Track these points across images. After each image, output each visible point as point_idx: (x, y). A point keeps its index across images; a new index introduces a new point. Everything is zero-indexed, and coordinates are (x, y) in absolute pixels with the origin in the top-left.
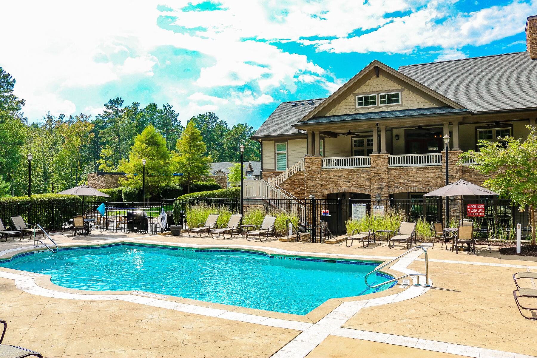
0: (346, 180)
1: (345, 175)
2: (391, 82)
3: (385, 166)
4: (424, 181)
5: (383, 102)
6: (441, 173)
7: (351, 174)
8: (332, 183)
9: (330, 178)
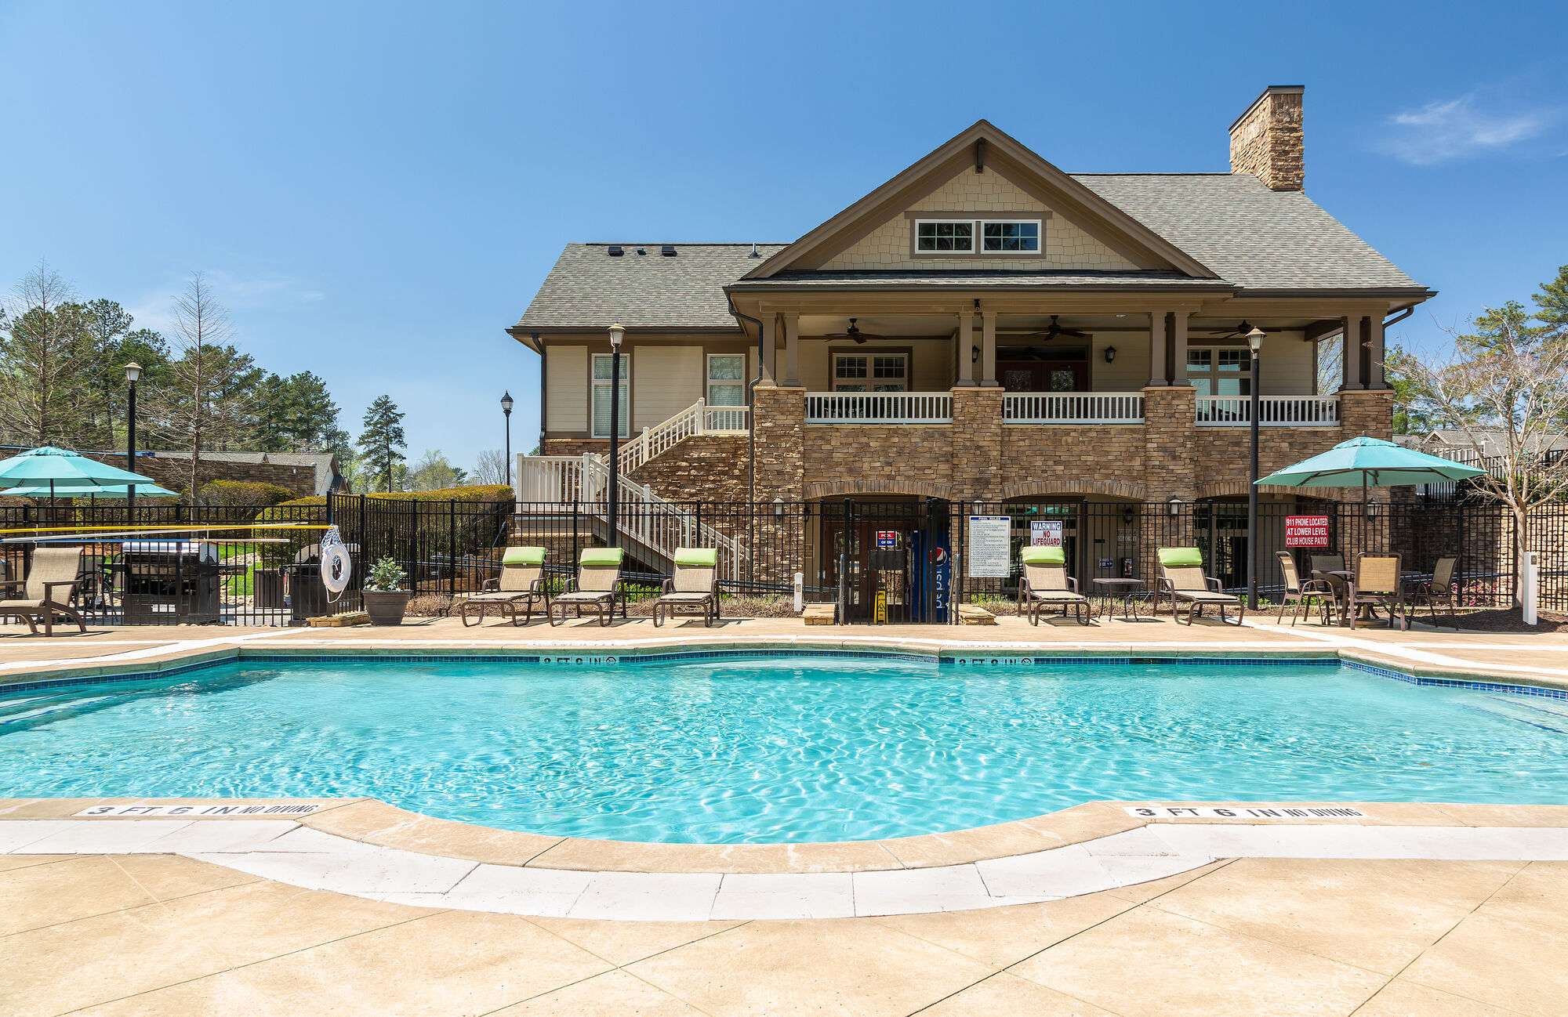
0: (881, 459)
1: (878, 444)
2: (1017, 190)
3: (995, 422)
4: (1097, 463)
5: (991, 244)
6: (1142, 444)
7: (896, 440)
8: (838, 464)
9: (831, 452)
